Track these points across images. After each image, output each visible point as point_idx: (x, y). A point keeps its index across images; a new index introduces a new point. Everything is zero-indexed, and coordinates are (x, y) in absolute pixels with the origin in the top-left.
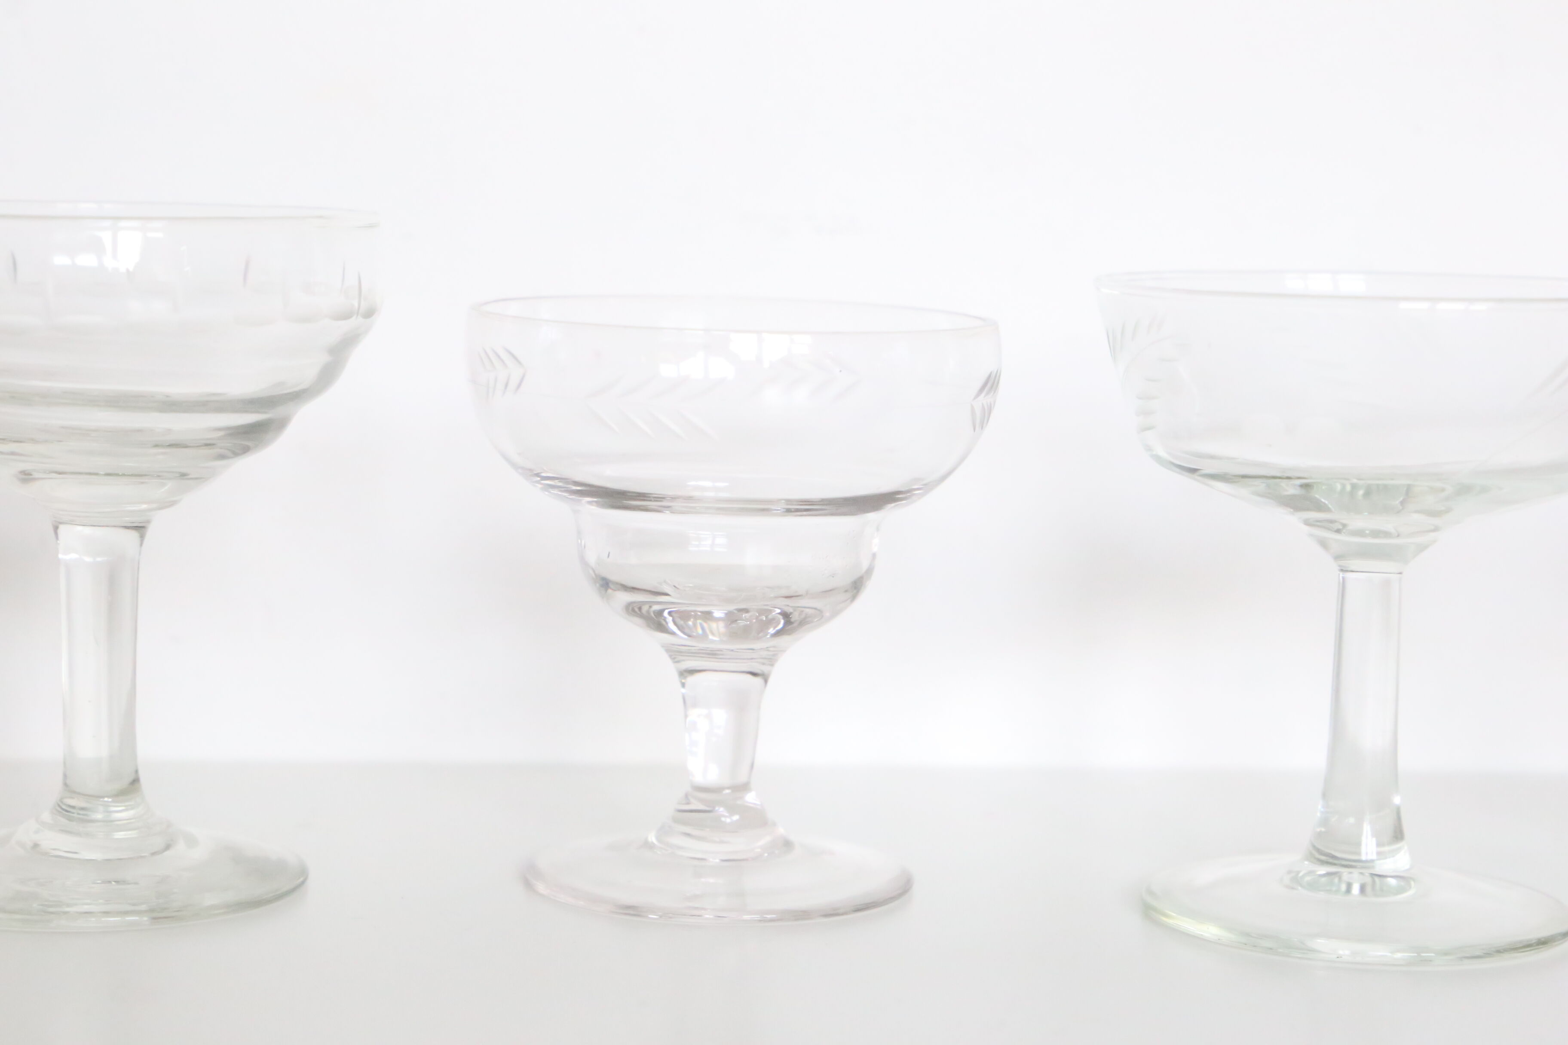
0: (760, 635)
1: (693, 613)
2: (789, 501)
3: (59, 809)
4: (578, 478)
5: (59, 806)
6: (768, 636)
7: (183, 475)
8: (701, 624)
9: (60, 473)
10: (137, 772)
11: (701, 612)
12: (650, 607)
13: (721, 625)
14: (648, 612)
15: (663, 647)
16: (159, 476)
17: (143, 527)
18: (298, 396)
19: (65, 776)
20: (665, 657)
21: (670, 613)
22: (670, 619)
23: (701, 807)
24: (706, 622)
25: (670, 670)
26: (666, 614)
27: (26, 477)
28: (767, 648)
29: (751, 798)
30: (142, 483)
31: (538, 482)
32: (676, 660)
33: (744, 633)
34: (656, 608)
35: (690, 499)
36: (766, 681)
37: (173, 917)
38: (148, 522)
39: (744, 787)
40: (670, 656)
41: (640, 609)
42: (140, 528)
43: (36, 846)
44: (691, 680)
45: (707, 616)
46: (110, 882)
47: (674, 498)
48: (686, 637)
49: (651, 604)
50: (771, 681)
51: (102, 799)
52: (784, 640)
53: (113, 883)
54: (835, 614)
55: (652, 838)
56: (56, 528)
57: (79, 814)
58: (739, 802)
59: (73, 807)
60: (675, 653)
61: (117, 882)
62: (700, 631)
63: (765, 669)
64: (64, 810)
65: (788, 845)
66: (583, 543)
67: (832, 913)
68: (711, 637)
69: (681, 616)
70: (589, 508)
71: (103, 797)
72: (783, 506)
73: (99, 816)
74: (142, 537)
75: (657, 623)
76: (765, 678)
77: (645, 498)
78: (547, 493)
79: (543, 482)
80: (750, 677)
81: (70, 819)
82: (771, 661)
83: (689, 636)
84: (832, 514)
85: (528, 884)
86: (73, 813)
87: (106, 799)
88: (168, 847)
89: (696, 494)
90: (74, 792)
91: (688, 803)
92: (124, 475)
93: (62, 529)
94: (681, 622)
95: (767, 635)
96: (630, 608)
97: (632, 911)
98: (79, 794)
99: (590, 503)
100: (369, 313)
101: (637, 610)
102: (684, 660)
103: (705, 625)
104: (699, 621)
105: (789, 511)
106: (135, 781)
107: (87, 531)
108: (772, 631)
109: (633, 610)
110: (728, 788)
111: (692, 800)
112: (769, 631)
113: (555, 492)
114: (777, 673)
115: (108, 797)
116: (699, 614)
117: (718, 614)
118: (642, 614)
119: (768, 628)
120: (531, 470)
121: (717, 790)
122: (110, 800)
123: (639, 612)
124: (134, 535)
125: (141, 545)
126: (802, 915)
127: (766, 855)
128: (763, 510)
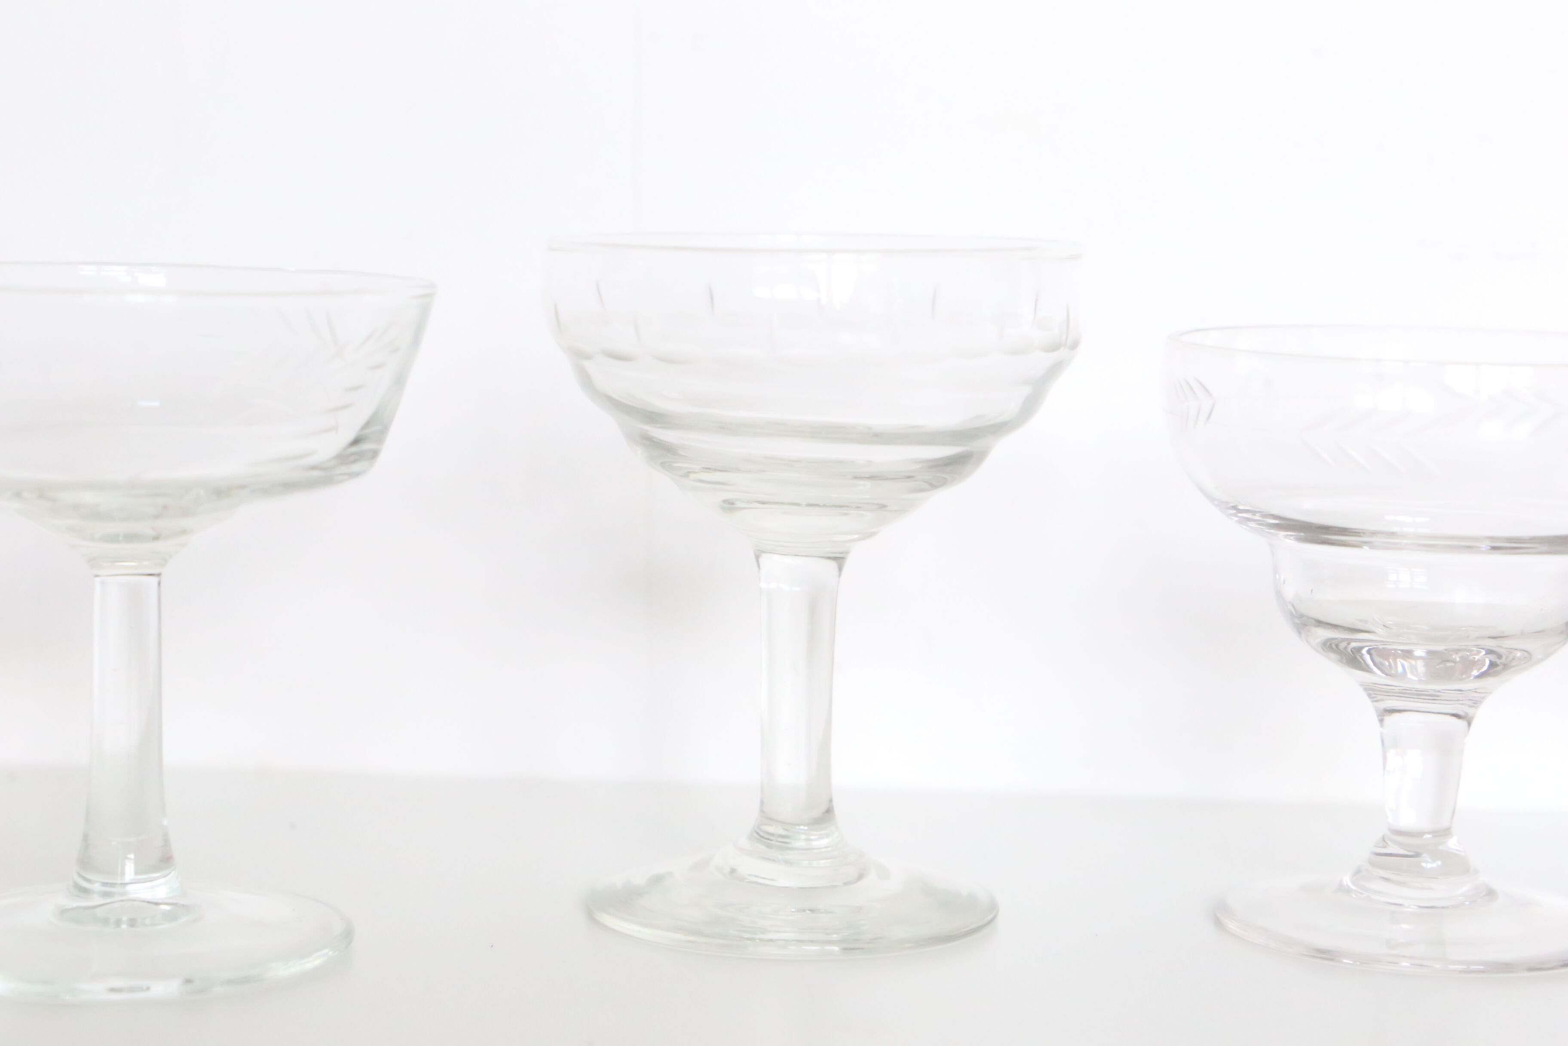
0: (1464, 676)
1: (1393, 651)
2: (1492, 538)
3: (756, 836)
4: (1274, 512)
5: (757, 833)
6: (1472, 678)
7: (883, 507)
8: (1400, 661)
9: (763, 503)
10: (831, 801)
11: (1402, 651)
12: (1349, 644)
13: (1420, 665)
14: (1346, 648)
15: (1361, 685)
16: (858, 507)
17: (842, 558)
18: (999, 429)
19: (762, 803)
20: (1364, 695)
21: (1369, 652)
22: (1367, 657)
23: (1402, 852)
24: (1406, 661)
25: (1368, 710)
26: (1364, 651)
27: (729, 506)
28: (1476, 689)
29: (1452, 843)
30: (846, 514)
31: (1235, 515)
32: (1375, 699)
33: (1447, 675)
34: (1353, 645)
35: (1392, 534)
36: (1469, 724)
37: (862, 949)
38: (847, 552)
39: (1446, 832)
40: (1369, 695)
41: (1337, 646)
42: (839, 560)
43: (733, 871)
44: (1389, 719)
45: (1408, 654)
46: (804, 910)
47: (1374, 533)
48: (1384, 675)
49: (1349, 641)
50: (1474, 723)
51: (798, 827)
52: (1489, 681)
53: (808, 912)
54: (1547, 656)
55: (1347, 881)
56: (757, 558)
57: (777, 841)
58: (1440, 847)
59: (773, 835)
60: (1372, 692)
61: (811, 911)
62: (1400, 669)
63: (1470, 711)
64: (760, 836)
65: (1491, 893)
66: (1282, 578)
67: (1535, 967)
68: (1409, 676)
69: (1381, 654)
70: (1287, 542)
71: (799, 825)
72: (1485, 545)
73: (801, 844)
74: (840, 569)
75: (1353, 660)
76: (1469, 720)
77: (1347, 534)
78: (1244, 526)
79: (1240, 515)
80: (1454, 719)
81: (770, 846)
82: (1476, 703)
83: (1386, 675)
84: (1540, 553)
85: (1218, 923)
86: (772, 840)
87: (802, 827)
88: (860, 877)
89: (1395, 529)
90: (771, 819)
91: (1385, 847)
92: (824, 506)
93: (765, 559)
94: (1378, 659)
95: (1470, 676)
96: (1328, 644)
97: (1326, 955)
98: (778, 821)
99: (1286, 536)
100: (1074, 346)
101: (1334, 646)
102: (1382, 700)
103: (1405, 663)
104: (1398, 660)
105: (1494, 548)
106: (829, 811)
107: (789, 560)
108: (1475, 673)
109: (1330, 646)
110: (1429, 833)
111: (1389, 843)
112: (1473, 673)
113: (1253, 525)
114: (1481, 715)
115: (804, 825)
116: (1399, 652)
117: (1419, 652)
118: (1340, 650)
119: (1472, 670)
120: (1227, 503)
121: (1419, 834)
122: (806, 828)
123: (1336, 649)
124: (833, 564)
125: (840, 575)
126: (1506, 967)
127: (1467, 903)
128: (1469, 547)
